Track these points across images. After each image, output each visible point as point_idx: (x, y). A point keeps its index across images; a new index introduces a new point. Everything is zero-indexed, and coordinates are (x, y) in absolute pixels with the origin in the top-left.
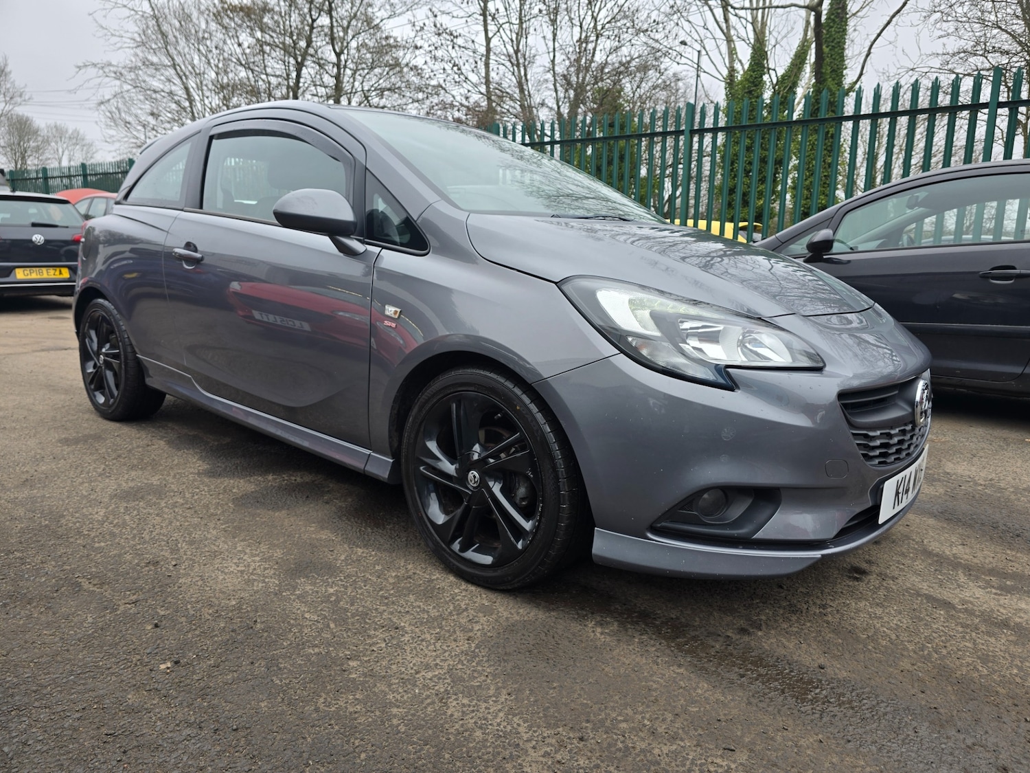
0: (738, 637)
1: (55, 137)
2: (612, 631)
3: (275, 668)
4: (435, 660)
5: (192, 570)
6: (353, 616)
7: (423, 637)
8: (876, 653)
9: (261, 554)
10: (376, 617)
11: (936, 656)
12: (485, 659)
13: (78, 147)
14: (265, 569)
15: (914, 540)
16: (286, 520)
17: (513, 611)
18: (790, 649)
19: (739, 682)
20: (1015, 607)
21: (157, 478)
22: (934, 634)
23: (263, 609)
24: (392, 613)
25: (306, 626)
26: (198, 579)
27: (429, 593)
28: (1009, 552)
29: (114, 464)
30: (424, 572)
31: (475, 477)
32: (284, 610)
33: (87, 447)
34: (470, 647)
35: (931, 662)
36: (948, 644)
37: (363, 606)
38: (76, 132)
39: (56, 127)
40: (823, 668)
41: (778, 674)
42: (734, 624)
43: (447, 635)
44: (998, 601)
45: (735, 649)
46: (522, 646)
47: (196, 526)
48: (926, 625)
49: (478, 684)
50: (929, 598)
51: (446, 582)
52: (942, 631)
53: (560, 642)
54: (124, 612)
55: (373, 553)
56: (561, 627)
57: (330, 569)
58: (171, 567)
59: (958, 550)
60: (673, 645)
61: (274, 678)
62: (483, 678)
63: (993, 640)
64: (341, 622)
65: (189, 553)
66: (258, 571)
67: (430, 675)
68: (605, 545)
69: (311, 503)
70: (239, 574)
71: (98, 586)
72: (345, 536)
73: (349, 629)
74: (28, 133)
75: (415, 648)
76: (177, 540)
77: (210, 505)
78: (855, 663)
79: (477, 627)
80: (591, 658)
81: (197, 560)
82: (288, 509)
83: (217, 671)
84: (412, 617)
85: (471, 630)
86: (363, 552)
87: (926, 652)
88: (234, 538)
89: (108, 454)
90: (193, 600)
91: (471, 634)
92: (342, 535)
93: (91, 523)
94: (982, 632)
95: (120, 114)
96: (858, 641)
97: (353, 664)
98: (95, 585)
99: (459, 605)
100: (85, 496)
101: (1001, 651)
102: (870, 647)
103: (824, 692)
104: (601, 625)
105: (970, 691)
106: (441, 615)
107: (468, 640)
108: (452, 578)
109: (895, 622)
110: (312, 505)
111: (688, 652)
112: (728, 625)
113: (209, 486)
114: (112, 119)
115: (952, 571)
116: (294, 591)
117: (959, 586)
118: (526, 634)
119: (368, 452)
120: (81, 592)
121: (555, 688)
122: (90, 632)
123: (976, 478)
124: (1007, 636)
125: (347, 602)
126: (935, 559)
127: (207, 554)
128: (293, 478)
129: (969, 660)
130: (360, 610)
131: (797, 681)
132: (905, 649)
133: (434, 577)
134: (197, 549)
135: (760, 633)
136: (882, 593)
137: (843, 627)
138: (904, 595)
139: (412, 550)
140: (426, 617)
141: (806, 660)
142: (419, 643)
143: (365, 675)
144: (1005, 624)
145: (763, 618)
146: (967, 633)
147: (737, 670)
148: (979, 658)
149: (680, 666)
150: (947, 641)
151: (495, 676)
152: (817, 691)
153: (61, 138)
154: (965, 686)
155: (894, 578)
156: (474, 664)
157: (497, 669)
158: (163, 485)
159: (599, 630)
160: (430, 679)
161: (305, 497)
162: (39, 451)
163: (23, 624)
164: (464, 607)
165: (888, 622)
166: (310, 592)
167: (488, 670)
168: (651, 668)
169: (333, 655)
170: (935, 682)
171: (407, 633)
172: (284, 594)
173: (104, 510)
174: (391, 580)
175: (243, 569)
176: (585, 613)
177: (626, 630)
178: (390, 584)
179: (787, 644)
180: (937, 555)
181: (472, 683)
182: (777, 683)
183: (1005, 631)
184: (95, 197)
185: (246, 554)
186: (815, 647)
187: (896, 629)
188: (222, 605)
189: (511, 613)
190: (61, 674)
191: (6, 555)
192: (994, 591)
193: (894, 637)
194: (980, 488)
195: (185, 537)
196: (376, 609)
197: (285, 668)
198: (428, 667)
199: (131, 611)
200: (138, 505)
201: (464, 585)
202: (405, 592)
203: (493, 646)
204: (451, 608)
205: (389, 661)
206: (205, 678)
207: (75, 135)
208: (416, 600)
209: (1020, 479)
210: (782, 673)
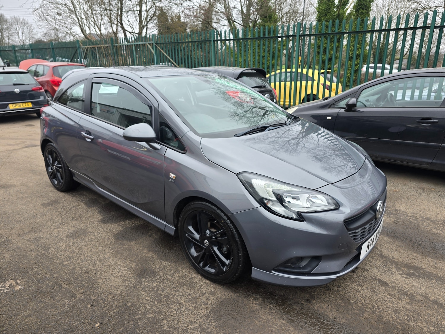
0: (306, 304)
1: (15, 22)
2: (259, 303)
3: (137, 325)
4: (194, 320)
5: (102, 276)
6: (164, 297)
7: (190, 308)
8: (356, 310)
9: (127, 266)
10: (172, 298)
11: (378, 311)
12: (212, 318)
13: (25, 27)
14: (129, 274)
15: (378, 249)
16: (135, 247)
17: (223, 293)
18: (324, 309)
19: (304, 326)
20: (411, 284)
21: (82, 225)
22: (379, 300)
23: (130, 296)
24: (177, 296)
25: (147, 303)
26: (105, 280)
27: (191, 285)
28: (414, 254)
29: (65, 217)
30: (189, 274)
31: (207, 242)
32: (138, 295)
33: (53, 208)
34: (207, 313)
35: (376, 314)
36: (383, 305)
37: (167, 293)
38: (24, 20)
39: (15, 17)
40: (335, 319)
41: (319, 322)
42: (305, 297)
43: (199, 307)
44: (405, 281)
45: (304, 310)
46: (226, 312)
47: (101, 251)
48: (376, 295)
49: (210, 331)
50: (380, 281)
51: (197, 278)
52: (382, 298)
53: (240, 309)
54: (79, 298)
55: (169, 264)
56: (240, 301)
57: (153, 273)
58: (94, 274)
59: (395, 254)
60: (281, 309)
61: (137, 330)
62: (212, 328)
63: (400, 302)
64: (159, 300)
65: (100, 266)
66: (127, 275)
67: (192, 327)
68: (257, 273)
69: (144, 237)
70: (120, 277)
71: (68, 285)
72: (158, 255)
73: (163, 305)
74: (3, 22)
75: (187, 314)
76: (94, 260)
77: (105, 240)
78: (348, 315)
79: (210, 302)
80: (251, 317)
81: (103, 270)
82: (135, 241)
83: (116, 327)
84: (185, 298)
85: (207, 304)
86: (166, 264)
87: (374, 309)
88: (116, 257)
89: (62, 211)
90: (104, 291)
91: (207, 306)
92: (157, 254)
93: (61, 251)
94: (397, 298)
95: (43, 14)
96: (350, 304)
97: (165, 322)
98: (67, 285)
99: (203, 291)
100: (57, 237)
101: (402, 307)
102: (354, 307)
103: (335, 330)
104: (255, 299)
105: (388, 328)
106: (196, 297)
107: (206, 309)
108: (200, 277)
109: (365, 294)
110: (144, 238)
111: (287, 312)
112: (302, 298)
113: (103, 229)
114: (40, 17)
115: (391, 265)
116: (141, 286)
117: (392, 274)
118: (228, 305)
119: (165, 223)
120: (62, 289)
121: (238, 332)
122: (68, 309)
123: (408, 213)
124: (406, 299)
125: (161, 291)
126: (385, 259)
127: (107, 267)
128: (136, 222)
129: (390, 312)
130: (166, 294)
131: (325, 325)
132: (367, 308)
133: (193, 276)
134: (103, 264)
135: (314, 302)
136: (362, 278)
137: (345, 297)
138: (370, 279)
139: (184, 261)
140: (190, 297)
141: (330, 314)
142: (188, 311)
143: (169, 327)
144: (405, 294)
145: (316, 293)
146: (391, 299)
147: (304, 321)
148: (394, 311)
149: (283, 320)
150: (383, 303)
151: (216, 327)
152: (332, 330)
153: (17, 23)
154: (386, 325)
155: (367, 271)
156: (208, 321)
157: (217, 324)
158: (86, 229)
159: (254, 302)
160: (193, 329)
161: (141, 233)
162: (35, 211)
163: (44, 306)
164: (204, 292)
165: (362, 294)
166: (147, 286)
167: (214, 324)
168: (273, 321)
169: (157, 318)
170: (376, 324)
171: (184, 306)
172: (137, 287)
173: (64, 244)
174: (177, 279)
175: (121, 274)
176: (249, 293)
177: (265, 302)
178: (177, 280)
179: (324, 306)
180: (386, 257)
181: (208, 331)
182: (318, 327)
183: (406, 297)
184: (38, 65)
185: (121, 266)
186: (334, 308)
187: (365, 298)
188: (115, 293)
189: (222, 295)
190: (61, 330)
191: (31, 270)
192: (405, 276)
193: (363, 302)
194: (408, 218)
195: (97, 258)
196: (172, 294)
197: (140, 325)
198: (192, 323)
199: (82, 298)
200: (77, 241)
201: (204, 280)
202: (182, 285)
203: (215, 312)
204: (200, 293)
205: (178, 320)
206: (112, 331)
207: (24, 21)
208: (186, 289)
209: (425, 213)
210: (320, 321)
